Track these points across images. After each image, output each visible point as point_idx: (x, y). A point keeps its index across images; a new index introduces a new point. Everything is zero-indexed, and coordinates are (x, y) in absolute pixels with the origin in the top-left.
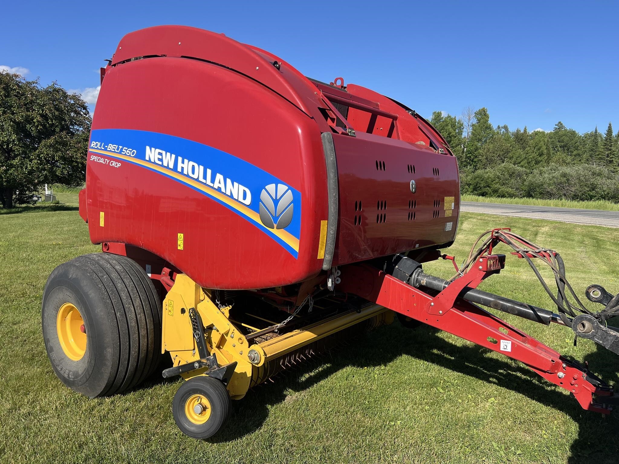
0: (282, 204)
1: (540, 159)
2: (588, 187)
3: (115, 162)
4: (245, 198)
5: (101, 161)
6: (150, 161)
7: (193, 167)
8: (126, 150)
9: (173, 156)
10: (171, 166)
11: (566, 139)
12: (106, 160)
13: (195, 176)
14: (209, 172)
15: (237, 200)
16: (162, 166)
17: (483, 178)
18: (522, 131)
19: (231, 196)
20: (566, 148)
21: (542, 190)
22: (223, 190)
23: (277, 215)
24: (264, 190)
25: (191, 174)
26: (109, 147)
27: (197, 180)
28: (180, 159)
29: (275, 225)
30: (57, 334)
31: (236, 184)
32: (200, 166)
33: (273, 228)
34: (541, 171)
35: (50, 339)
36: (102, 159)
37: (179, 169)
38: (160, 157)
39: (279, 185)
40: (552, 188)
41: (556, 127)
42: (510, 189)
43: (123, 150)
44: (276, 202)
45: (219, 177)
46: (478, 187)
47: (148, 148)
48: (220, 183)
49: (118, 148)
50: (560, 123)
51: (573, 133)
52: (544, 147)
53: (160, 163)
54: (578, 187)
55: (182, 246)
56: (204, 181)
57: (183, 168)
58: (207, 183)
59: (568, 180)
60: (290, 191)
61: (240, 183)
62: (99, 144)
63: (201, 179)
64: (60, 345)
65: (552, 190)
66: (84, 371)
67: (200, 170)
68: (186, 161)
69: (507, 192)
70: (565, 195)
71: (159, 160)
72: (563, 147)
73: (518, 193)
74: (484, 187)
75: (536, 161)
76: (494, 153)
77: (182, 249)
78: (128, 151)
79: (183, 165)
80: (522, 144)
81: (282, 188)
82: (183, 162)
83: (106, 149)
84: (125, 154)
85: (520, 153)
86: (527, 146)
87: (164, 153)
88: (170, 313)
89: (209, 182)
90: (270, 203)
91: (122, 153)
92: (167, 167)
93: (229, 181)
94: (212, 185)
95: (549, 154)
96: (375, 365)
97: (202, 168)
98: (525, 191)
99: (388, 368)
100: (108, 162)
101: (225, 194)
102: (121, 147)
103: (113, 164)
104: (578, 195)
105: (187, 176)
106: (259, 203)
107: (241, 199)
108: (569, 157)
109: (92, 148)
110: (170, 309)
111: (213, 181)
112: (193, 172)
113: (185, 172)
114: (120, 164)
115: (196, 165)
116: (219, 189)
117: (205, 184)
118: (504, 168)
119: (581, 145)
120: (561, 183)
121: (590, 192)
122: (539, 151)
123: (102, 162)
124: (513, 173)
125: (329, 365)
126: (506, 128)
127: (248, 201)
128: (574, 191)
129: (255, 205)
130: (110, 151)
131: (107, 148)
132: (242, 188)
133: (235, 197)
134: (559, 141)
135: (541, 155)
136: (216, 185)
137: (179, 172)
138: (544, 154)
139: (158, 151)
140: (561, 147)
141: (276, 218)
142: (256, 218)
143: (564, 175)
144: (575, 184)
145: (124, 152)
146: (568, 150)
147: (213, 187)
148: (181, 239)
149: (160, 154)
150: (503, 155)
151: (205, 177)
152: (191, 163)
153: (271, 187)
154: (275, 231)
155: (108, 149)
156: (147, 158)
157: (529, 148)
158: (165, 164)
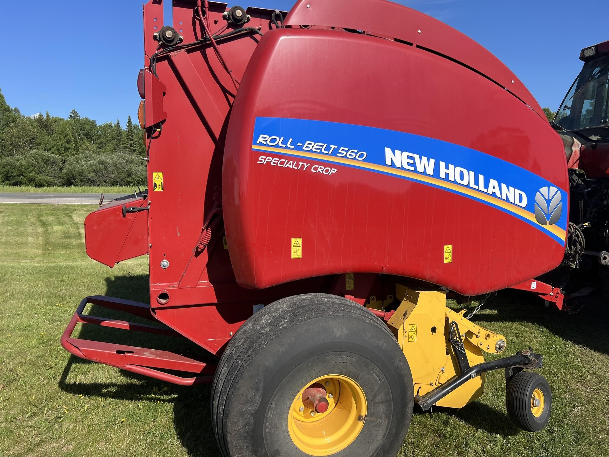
0: (553, 203)
1: (68, 146)
2: (125, 173)
3: (323, 167)
4: (521, 201)
5: (288, 165)
6: (393, 165)
7: (461, 173)
8: (347, 151)
9: (432, 161)
10: (430, 171)
11: (88, 127)
12: (301, 163)
13: (465, 182)
14: (481, 178)
15: (514, 204)
16: (416, 171)
17: (14, 165)
18: (45, 117)
19: (507, 200)
20: (88, 136)
21: (83, 177)
22: (498, 195)
23: (549, 213)
24: (538, 192)
25: (458, 180)
26: (306, 145)
27: (468, 186)
28: (442, 164)
29: (548, 222)
31: (511, 189)
32: (470, 172)
33: (546, 224)
34: (77, 158)
36: (291, 162)
37: (442, 175)
38: (412, 161)
39: (551, 187)
41: (71, 114)
42: (48, 177)
43: (340, 151)
44: (548, 201)
45: (493, 182)
46: (10, 177)
47: (388, 151)
48: (494, 188)
49: (328, 149)
50: (74, 111)
51: (93, 123)
52: (71, 134)
53: (413, 169)
54: (116, 174)
55: (450, 258)
56: (476, 187)
57: (447, 175)
58: (480, 189)
59: (106, 167)
60: (559, 192)
61: (515, 187)
62: (279, 141)
63: (472, 185)
65: (92, 177)
67: (469, 177)
68: (451, 167)
69: (45, 181)
70: (105, 182)
71: (409, 164)
72: (86, 135)
73: (57, 181)
74: (17, 176)
75: (65, 148)
76: (19, 138)
77: (451, 262)
78: (349, 153)
79: (447, 171)
80: (48, 130)
81: (553, 189)
82: (447, 167)
83: (300, 149)
84: (345, 157)
85: (48, 140)
86: (54, 133)
87: (417, 157)
88: (410, 340)
89: (481, 187)
90: (544, 204)
91: (338, 155)
92: (424, 173)
93: (504, 186)
94: (485, 190)
95: (75, 142)
97: (472, 174)
98: (63, 179)
100: (306, 167)
101: (501, 198)
102: (333, 147)
103: (319, 170)
104: (118, 181)
105: (455, 182)
106: (534, 205)
107: (517, 202)
108: (94, 145)
109: (261, 144)
110: (411, 334)
111: (486, 186)
112: (462, 178)
113: (451, 178)
114: (336, 170)
115: (465, 171)
116: (494, 194)
117: (478, 190)
118: (37, 155)
119: (103, 134)
120: (100, 170)
121: (127, 179)
122: (66, 139)
123: (291, 166)
124: (47, 160)
127: (524, 204)
128: (114, 178)
129: (530, 207)
130: (311, 151)
131: (303, 146)
132: (518, 192)
133: (512, 200)
134: (81, 129)
135: (68, 142)
136: (490, 191)
137: (442, 179)
138: (71, 142)
139: (406, 154)
140: (84, 135)
141: (548, 216)
142: (531, 218)
143: (102, 163)
144: (113, 171)
145: (343, 154)
146: (91, 138)
147: (486, 193)
148: (449, 251)
149: (409, 157)
150: (30, 140)
151: (477, 183)
152: (458, 169)
153: (544, 190)
154: (548, 227)
155: (304, 148)
156: (388, 162)
157: (56, 135)
158: (420, 169)
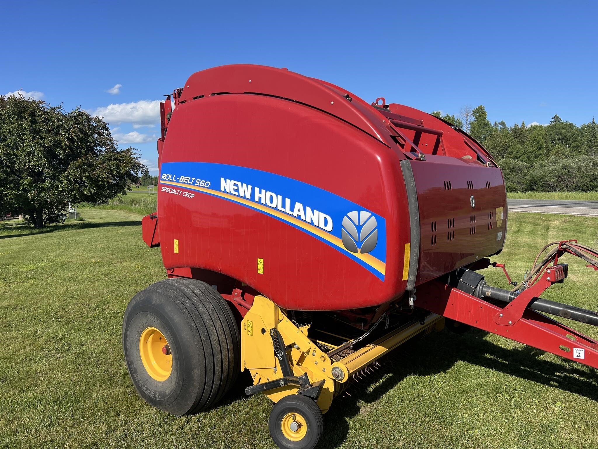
0: (365, 230)
1: (539, 152)
2: (590, 177)
3: (188, 193)
4: (326, 224)
5: (173, 192)
6: (225, 191)
7: (271, 197)
8: (200, 182)
9: (250, 187)
10: (248, 196)
11: (563, 131)
12: (178, 191)
13: (274, 205)
14: (288, 201)
15: (318, 227)
16: (238, 196)
18: (520, 126)
19: (312, 223)
20: (564, 140)
21: (543, 183)
22: (303, 217)
23: (361, 240)
24: (345, 217)
25: (269, 203)
26: (181, 179)
27: (276, 209)
28: (257, 190)
29: (359, 250)
30: (140, 356)
31: (316, 212)
32: (278, 196)
33: (357, 252)
34: (541, 164)
35: (133, 361)
36: (174, 190)
37: (257, 199)
38: (236, 188)
39: (362, 212)
40: (553, 181)
41: (553, 120)
42: (512, 184)
43: (197, 182)
44: (359, 227)
45: (298, 205)
47: (222, 180)
48: (299, 211)
49: (191, 181)
50: (556, 116)
51: (571, 126)
52: (543, 141)
53: (236, 193)
54: (579, 178)
55: (262, 270)
56: (283, 210)
57: (260, 198)
58: (286, 212)
59: (569, 172)
60: (373, 217)
61: (320, 211)
62: (170, 176)
63: (280, 207)
64: (143, 366)
65: (553, 182)
66: (172, 391)
67: (278, 200)
68: (263, 191)
69: (509, 187)
70: (567, 187)
71: (235, 190)
72: (561, 139)
73: (520, 187)
75: (535, 155)
76: (494, 149)
77: (263, 273)
78: (201, 183)
79: (260, 195)
80: (521, 139)
81: (365, 215)
82: (260, 192)
83: (178, 181)
84: (199, 186)
85: (519, 148)
86: (526, 141)
87: (240, 184)
88: (249, 333)
89: (288, 210)
90: (353, 230)
91: (195, 184)
92: (244, 197)
93: (308, 209)
94: (291, 213)
95: (547, 147)
96: (435, 373)
97: (280, 197)
98: (527, 184)
99: (448, 375)
100: (180, 193)
101: (305, 221)
102: (193, 179)
103: (186, 195)
104: (580, 186)
105: (266, 205)
106: (341, 229)
107: (322, 225)
108: (568, 149)
109: (163, 180)
110: (249, 329)
111: (292, 209)
112: (271, 202)
113: (263, 202)
114: (194, 195)
115: (274, 195)
116: (299, 217)
117: (284, 212)
118: (505, 163)
119: (579, 137)
120: (562, 175)
121: (591, 183)
122: (537, 145)
123: (174, 193)
124: (514, 168)
125: (390, 375)
126: (503, 124)
127: (330, 227)
128: (576, 183)
129: (337, 231)
130: (183, 183)
131: (179, 179)
132: (323, 215)
133: (316, 223)
134: (557, 134)
135: (540, 148)
136: (296, 213)
137: (256, 202)
138: (543, 148)
139: (233, 182)
140: (559, 140)
141: (359, 243)
142: (338, 243)
143: (565, 167)
144: (576, 175)
145: (198, 183)
146: (566, 142)
147: (292, 215)
148: (261, 264)
149: (235, 185)
150: (502, 150)
151: (284, 206)
152: (269, 193)
153: (353, 214)
154: (359, 255)
155: (180, 181)
156: (222, 189)
157: (527, 143)
158: (242, 194)
